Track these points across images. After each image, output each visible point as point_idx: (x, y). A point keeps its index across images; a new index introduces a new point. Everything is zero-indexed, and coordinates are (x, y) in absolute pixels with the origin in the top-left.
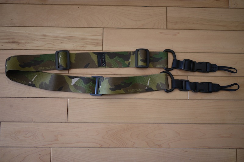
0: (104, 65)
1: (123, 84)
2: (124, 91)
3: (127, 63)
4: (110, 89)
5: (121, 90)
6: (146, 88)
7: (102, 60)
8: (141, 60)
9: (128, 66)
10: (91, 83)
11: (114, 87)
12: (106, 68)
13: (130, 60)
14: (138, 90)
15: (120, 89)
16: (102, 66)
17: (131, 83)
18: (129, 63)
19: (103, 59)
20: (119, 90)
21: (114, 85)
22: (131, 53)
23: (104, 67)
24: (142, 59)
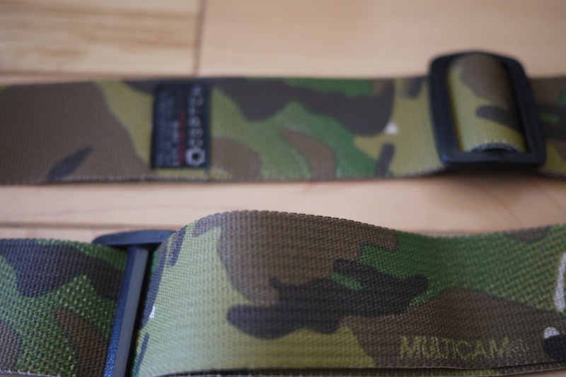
0: (195, 156)
1: (352, 284)
2: (363, 345)
3: (370, 146)
4: (238, 317)
5: (334, 337)
6: (550, 332)
7: (185, 129)
8: (483, 112)
9: (380, 169)
10: (81, 283)
11: (268, 299)
12: (211, 181)
13: (392, 129)
14: (479, 351)
15: (328, 325)
16: (184, 165)
17: (419, 284)
18: (388, 151)
19: (194, 122)
20: (317, 337)
21: (274, 283)
22: (399, 87)
23: (200, 174)
24: (484, 102)
